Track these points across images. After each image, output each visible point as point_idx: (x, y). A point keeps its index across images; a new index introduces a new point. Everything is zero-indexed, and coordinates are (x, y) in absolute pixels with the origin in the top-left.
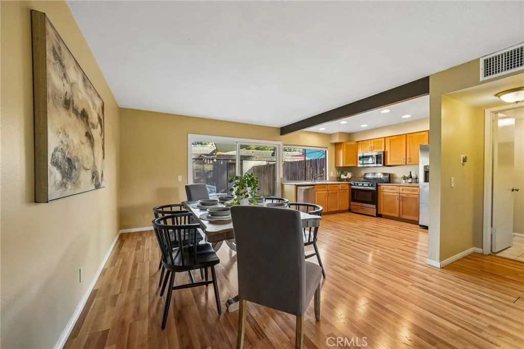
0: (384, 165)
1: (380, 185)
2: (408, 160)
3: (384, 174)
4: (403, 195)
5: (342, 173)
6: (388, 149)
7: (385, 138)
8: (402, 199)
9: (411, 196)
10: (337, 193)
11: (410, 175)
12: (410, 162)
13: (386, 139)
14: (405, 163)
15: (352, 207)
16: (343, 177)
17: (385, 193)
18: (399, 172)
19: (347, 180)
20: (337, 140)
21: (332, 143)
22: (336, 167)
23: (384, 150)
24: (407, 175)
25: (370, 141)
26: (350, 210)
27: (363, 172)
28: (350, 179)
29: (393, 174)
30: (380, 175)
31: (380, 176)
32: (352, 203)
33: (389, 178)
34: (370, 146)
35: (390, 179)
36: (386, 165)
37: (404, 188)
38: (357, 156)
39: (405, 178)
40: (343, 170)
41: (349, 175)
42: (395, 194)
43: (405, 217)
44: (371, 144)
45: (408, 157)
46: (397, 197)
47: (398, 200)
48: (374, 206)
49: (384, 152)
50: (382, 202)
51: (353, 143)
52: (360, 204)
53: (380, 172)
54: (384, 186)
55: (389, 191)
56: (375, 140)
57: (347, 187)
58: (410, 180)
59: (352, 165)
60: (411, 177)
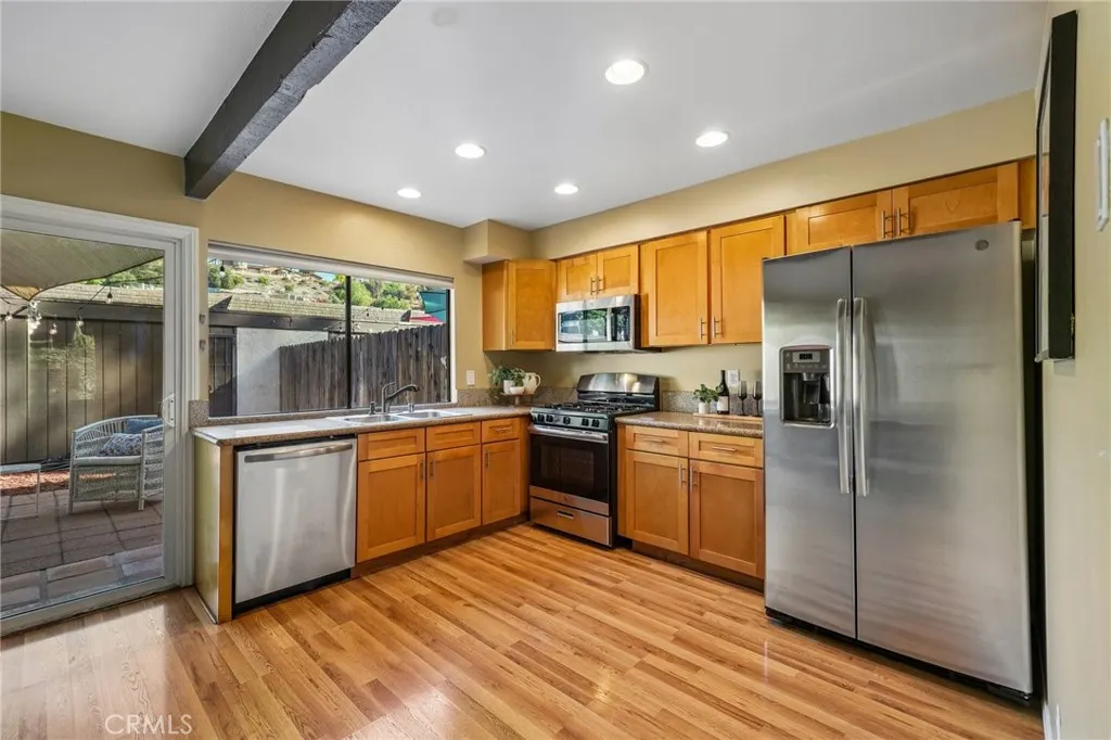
0: (639, 346)
1: (624, 424)
2: (715, 328)
3: (642, 378)
4: (704, 468)
5: (506, 373)
6: (649, 288)
7: (639, 244)
8: (698, 481)
9: (730, 473)
10: (469, 457)
11: (724, 382)
12: (722, 334)
13: (642, 247)
14: (705, 341)
15: (535, 505)
16: (510, 388)
17: (640, 457)
18: (688, 373)
19: (524, 399)
20: (481, 251)
21: (469, 263)
22: (485, 352)
23: (636, 292)
24: (713, 385)
25: (592, 256)
26: (526, 517)
27: (578, 372)
28: (532, 396)
29: (666, 379)
30: (628, 384)
31: (631, 385)
32: (534, 490)
33: (657, 392)
34: (593, 275)
35: (657, 397)
36: (643, 345)
37: (704, 437)
38: (553, 312)
39: (705, 395)
40: (508, 362)
41: (530, 382)
42: (674, 462)
43: (708, 555)
44: (596, 270)
45: (716, 314)
46: (682, 476)
47: (685, 487)
48: (603, 507)
49: (637, 298)
50: (631, 489)
51: (539, 266)
52: (556, 495)
53: (626, 373)
54: (637, 430)
55: (654, 448)
56: (609, 254)
57: (517, 430)
58: (721, 405)
59: (540, 345)
60: (725, 392)
